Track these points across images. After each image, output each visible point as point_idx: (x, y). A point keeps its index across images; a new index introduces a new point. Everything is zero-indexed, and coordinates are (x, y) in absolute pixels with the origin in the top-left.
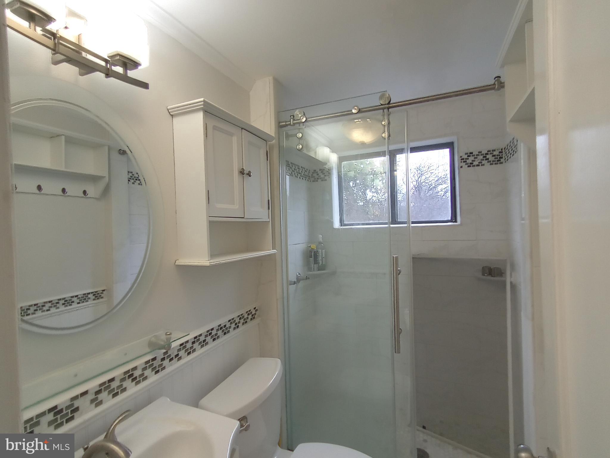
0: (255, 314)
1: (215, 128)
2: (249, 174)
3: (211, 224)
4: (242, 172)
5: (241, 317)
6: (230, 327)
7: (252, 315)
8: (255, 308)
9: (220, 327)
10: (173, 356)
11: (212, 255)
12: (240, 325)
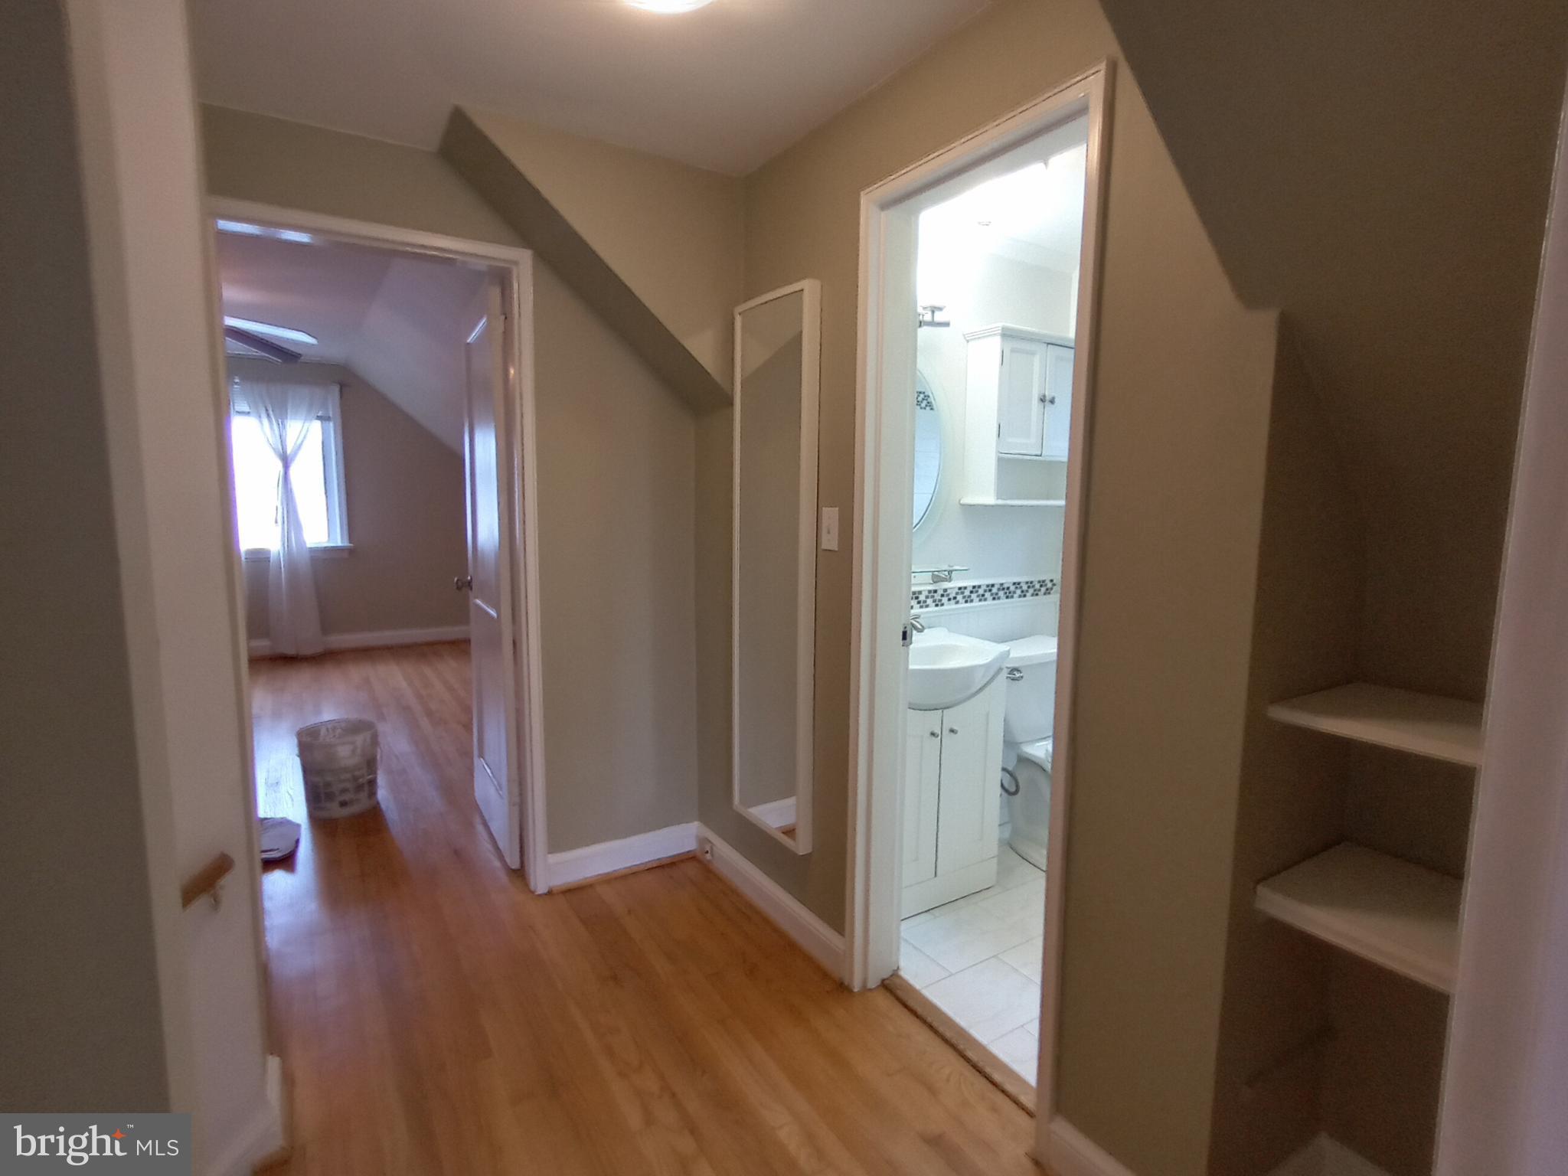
0: (1052, 589)
1: (1013, 351)
2: (1052, 401)
3: (1001, 462)
4: (1043, 400)
5: (1030, 584)
6: (1014, 592)
7: (1047, 589)
8: (1052, 581)
9: (1002, 587)
10: (951, 596)
11: (999, 497)
12: (1028, 594)
